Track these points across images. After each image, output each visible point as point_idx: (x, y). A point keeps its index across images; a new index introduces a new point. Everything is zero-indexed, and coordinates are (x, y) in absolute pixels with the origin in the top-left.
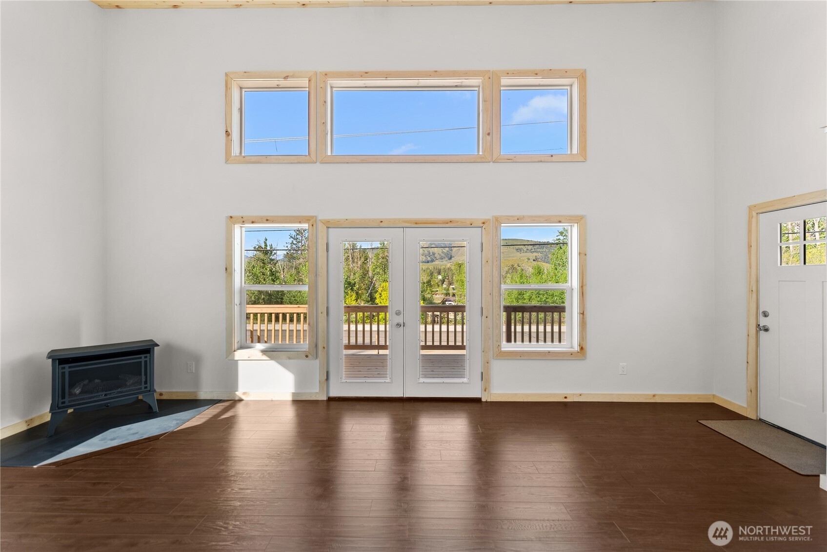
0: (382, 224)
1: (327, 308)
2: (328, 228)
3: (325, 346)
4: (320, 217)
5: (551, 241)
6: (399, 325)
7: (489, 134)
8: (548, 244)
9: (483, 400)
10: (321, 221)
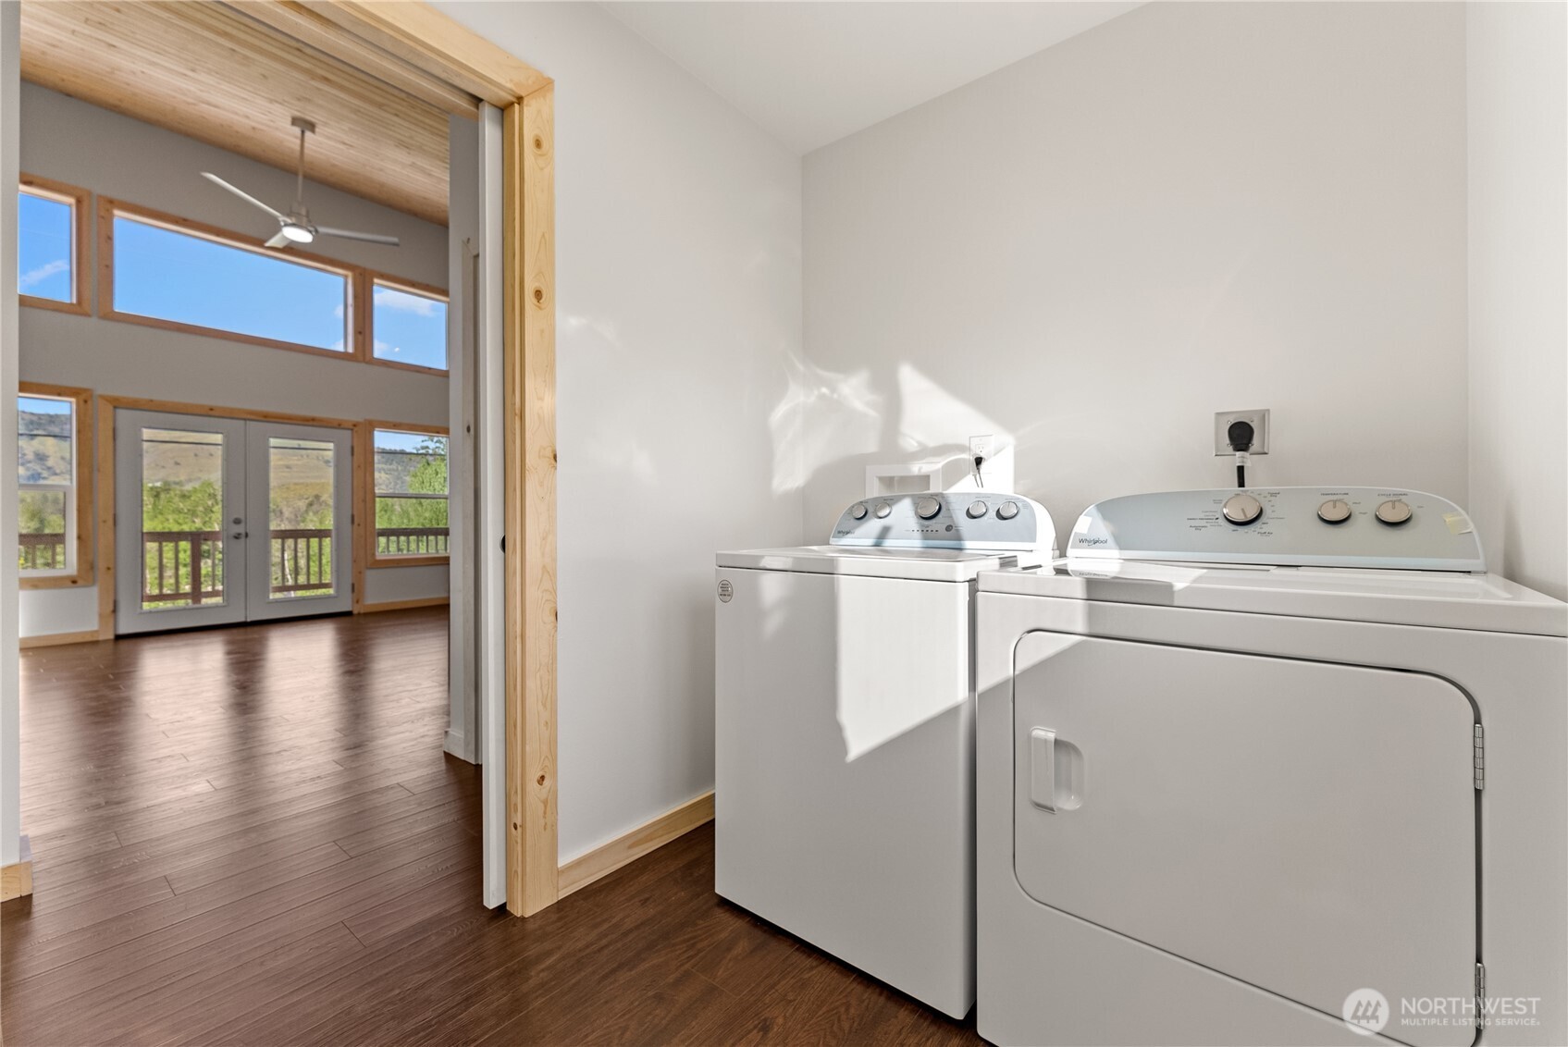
0: (211, 413)
1: (115, 515)
2: (115, 407)
3: (111, 566)
4: (100, 391)
5: (408, 450)
6: (237, 537)
7: (360, 333)
8: (403, 453)
9: (355, 612)
10: (103, 397)
